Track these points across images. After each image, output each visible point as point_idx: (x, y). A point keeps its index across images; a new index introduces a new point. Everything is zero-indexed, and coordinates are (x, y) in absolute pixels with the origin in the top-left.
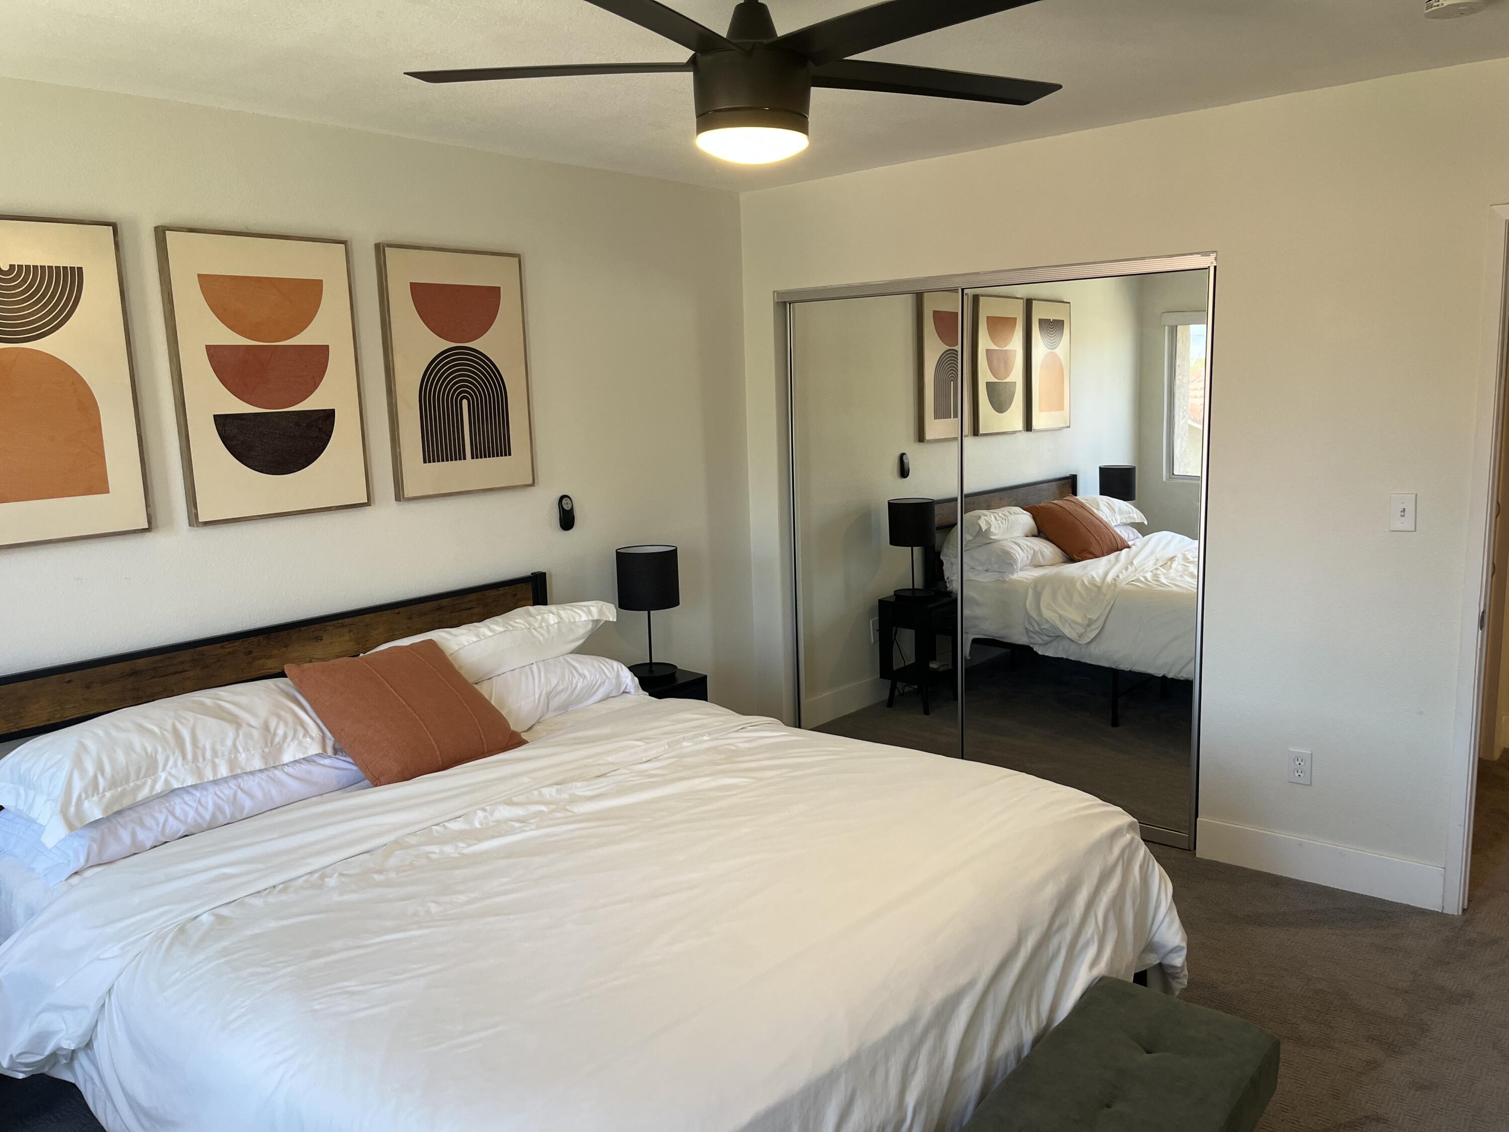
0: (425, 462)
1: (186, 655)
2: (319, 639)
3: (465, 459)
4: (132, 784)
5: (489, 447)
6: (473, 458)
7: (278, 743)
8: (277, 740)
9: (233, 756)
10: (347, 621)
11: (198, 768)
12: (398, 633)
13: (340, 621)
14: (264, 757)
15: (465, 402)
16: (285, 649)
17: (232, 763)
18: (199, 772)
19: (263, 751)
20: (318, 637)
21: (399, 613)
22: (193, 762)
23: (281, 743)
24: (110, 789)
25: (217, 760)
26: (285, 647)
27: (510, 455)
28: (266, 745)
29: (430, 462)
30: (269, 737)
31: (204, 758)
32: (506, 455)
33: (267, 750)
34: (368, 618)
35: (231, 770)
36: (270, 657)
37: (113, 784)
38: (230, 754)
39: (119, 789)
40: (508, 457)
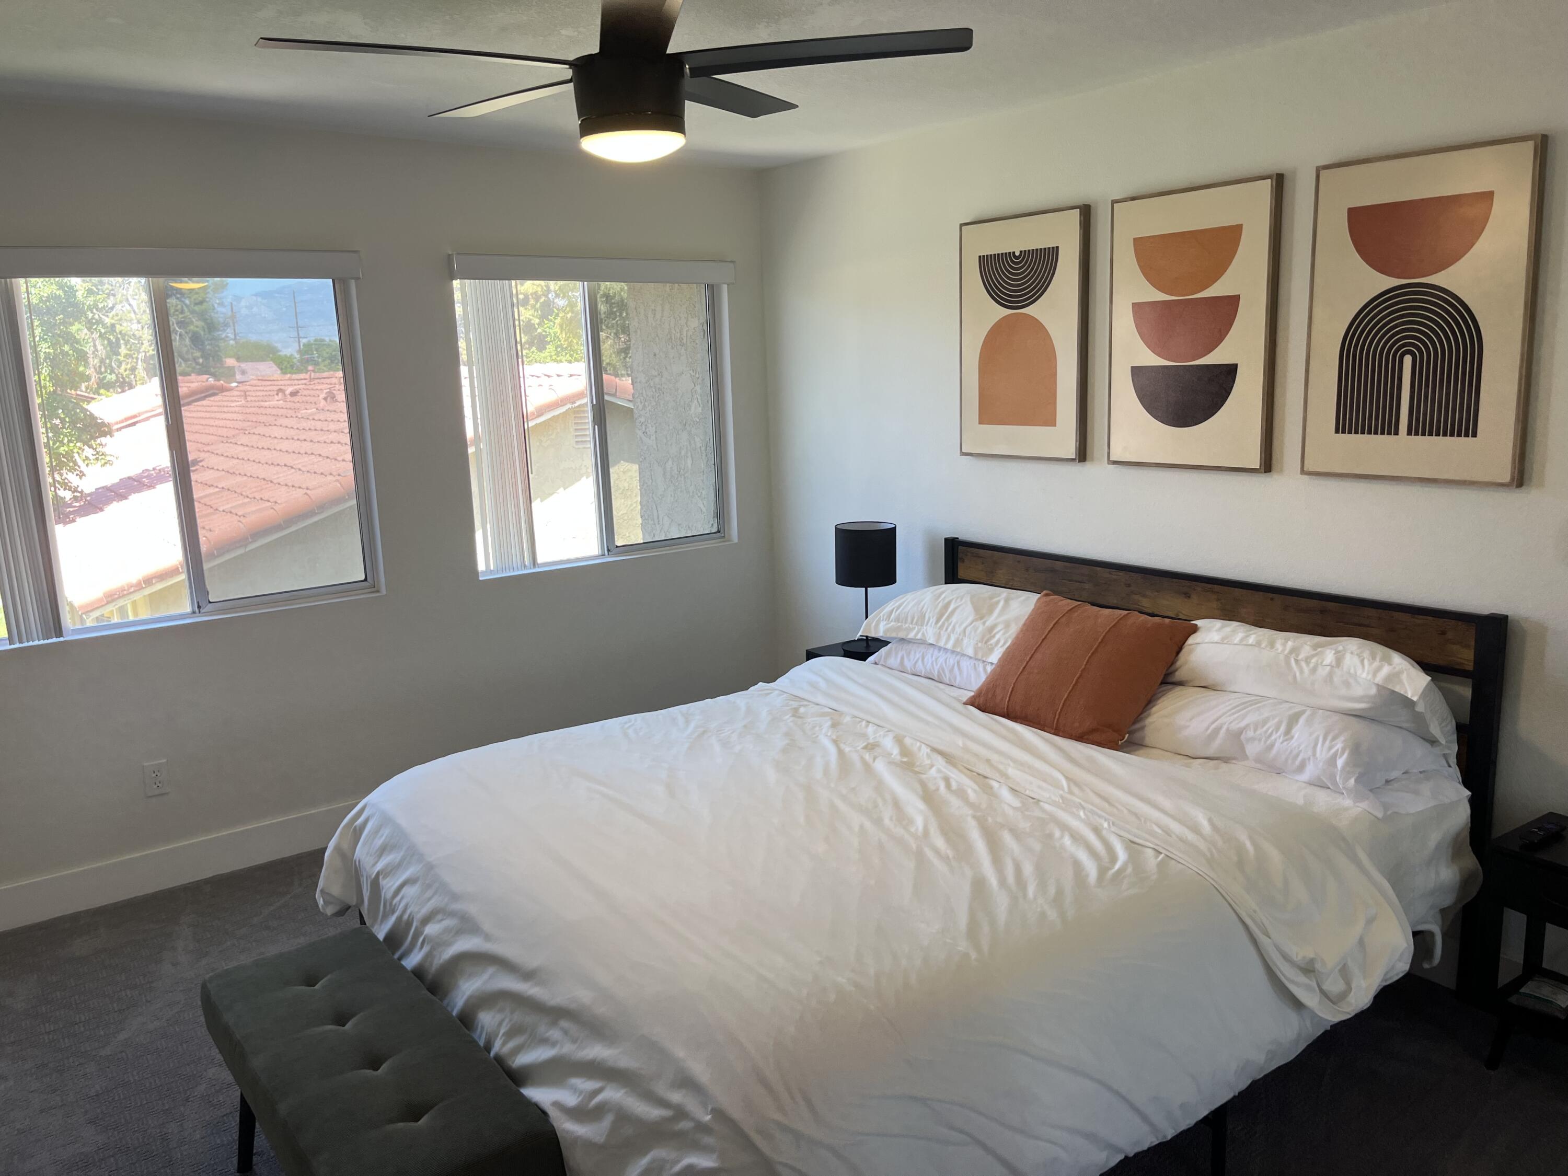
0: (1337, 431)
1: (1085, 569)
2: (1187, 596)
3: (1396, 433)
4: (907, 625)
5: (1439, 421)
6: (1409, 433)
7: (991, 645)
8: (993, 641)
9: (961, 637)
10: (1217, 588)
11: (940, 633)
12: (1269, 620)
13: (1210, 586)
14: (976, 650)
15: (1408, 359)
16: (1156, 593)
17: (958, 642)
18: (939, 637)
19: (977, 644)
20: (1187, 593)
21: (1272, 599)
22: (939, 629)
23: (994, 645)
24: (895, 621)
25: (952, 635)
26: (1157, 592)
27: (1474, 435)
28: (981, 641)
29: (1344, 432)
30: (988, 636)
31: (947, 629)
32: (1467, 435)
33: (980, 645)
34: (1237, 592)
35: (955, 646)
36: (1144, 596)
37: (897, 619)
38: (960, 635)
39: (899, 624)
40: (1470, 439)
